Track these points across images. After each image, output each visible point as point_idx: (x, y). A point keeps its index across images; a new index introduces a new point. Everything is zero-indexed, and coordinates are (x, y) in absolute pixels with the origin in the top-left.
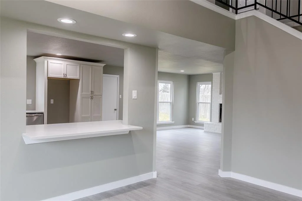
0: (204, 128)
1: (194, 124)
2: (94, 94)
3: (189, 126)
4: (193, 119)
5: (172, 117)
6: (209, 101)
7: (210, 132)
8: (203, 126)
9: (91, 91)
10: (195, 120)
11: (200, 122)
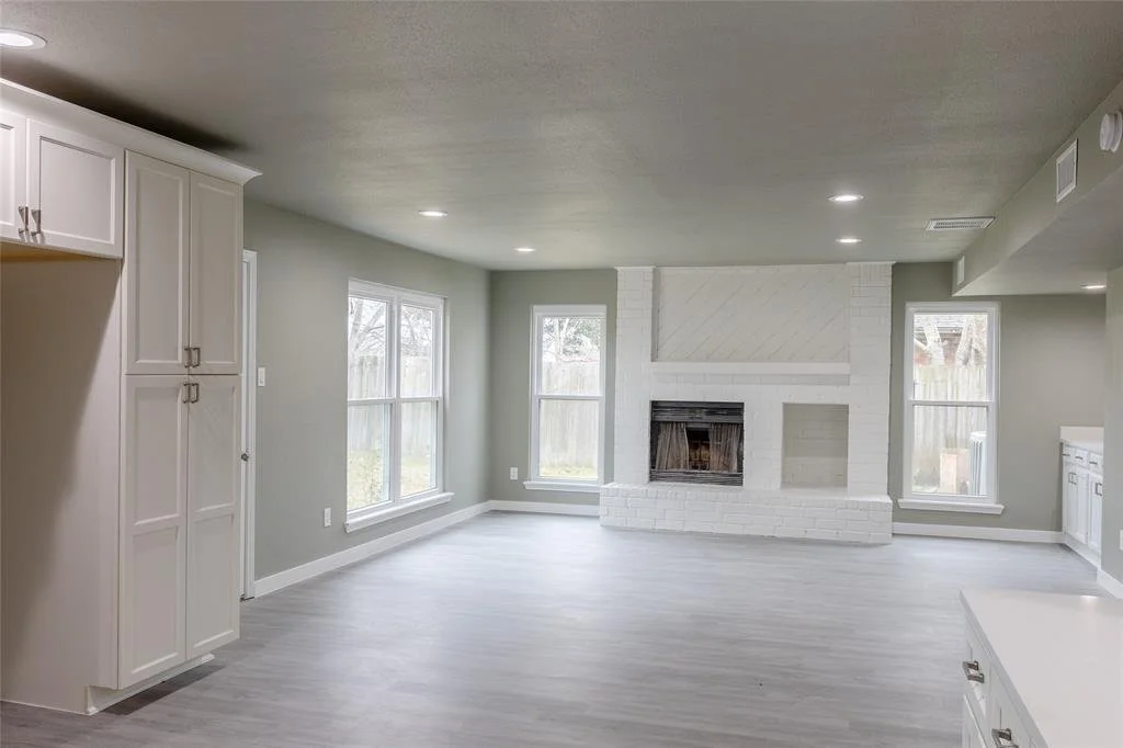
0: (601, 510)
1: (519, 492)
2: (201, 369)
3: (494, 504)
4: (514, 473)
5: (440, 473)
6: (597, 390)
7: (631, 530)
8: (597, 503)
9: (188, 349)
10: (524, 475)
11: (551, 486)
